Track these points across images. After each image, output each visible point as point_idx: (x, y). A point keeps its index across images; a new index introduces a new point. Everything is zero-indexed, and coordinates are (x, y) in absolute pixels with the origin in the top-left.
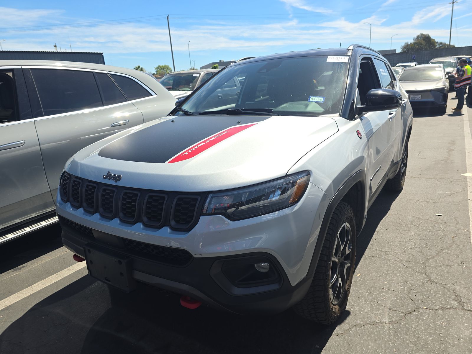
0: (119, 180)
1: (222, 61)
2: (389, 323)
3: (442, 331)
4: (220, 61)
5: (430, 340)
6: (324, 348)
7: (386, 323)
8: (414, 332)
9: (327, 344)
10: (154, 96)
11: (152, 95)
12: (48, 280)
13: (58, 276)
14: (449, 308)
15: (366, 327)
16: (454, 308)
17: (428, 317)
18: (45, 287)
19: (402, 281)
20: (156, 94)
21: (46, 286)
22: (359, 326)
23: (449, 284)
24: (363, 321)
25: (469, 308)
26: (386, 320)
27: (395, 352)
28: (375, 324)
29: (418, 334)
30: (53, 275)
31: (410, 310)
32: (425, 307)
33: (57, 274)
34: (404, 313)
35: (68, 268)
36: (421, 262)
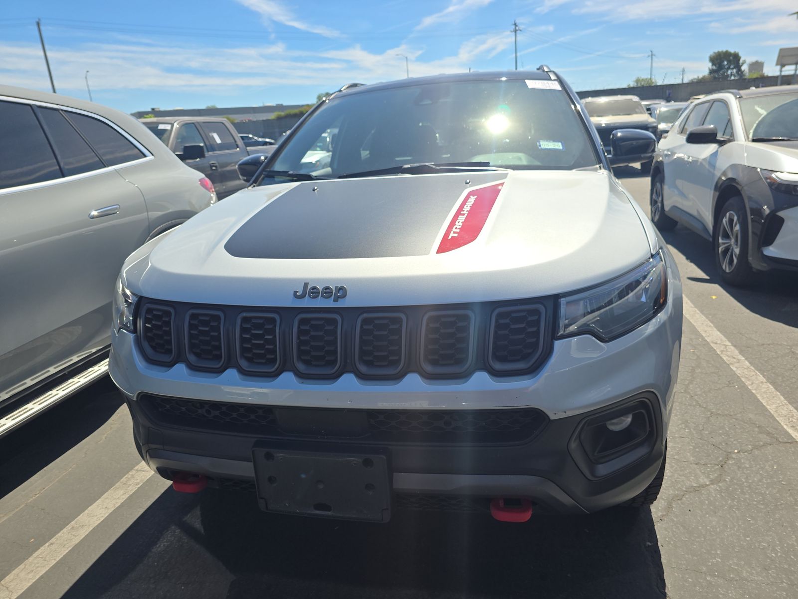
0: (344, 296)
1: (156, 110)
2: (712, 484)
3: (780, 478)
4: (153, 109)
5: (776, 493)
6: (659, 544)
7: (707, 485)
8: (749, 486)
9: (658, 537)
10: (150, 158)
11: (145, 156)
12: (36, 561)
13: (53, 547)
14: (763, 446)
15: (687, 496)
16: (768, 444)
17: (750, 462)
18: (38, 577)
19: (680, 422)
20: (153, 155)
21: (41, 575)
22: (678, 498)
23: (738, 413)
24: (677, 490)
25: (785, 440)
26: (704, 480)
27: (751, 522)
28: (695, 490)
29: (756, 489)
30: (42, 548)
31: (721, 459)
32: (736, 451)
33: (52, 544)
34: (718, 465)
35: (69, 527)
36: (682, 391)
